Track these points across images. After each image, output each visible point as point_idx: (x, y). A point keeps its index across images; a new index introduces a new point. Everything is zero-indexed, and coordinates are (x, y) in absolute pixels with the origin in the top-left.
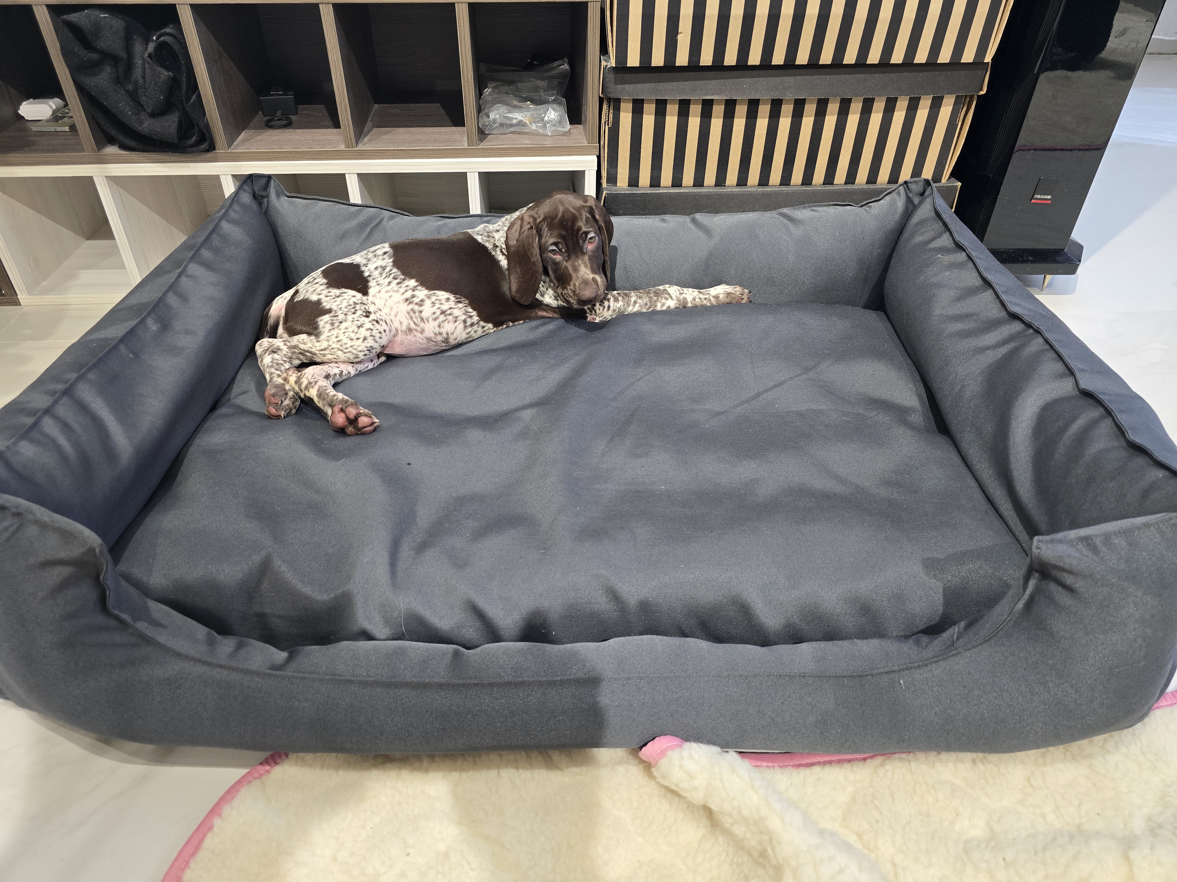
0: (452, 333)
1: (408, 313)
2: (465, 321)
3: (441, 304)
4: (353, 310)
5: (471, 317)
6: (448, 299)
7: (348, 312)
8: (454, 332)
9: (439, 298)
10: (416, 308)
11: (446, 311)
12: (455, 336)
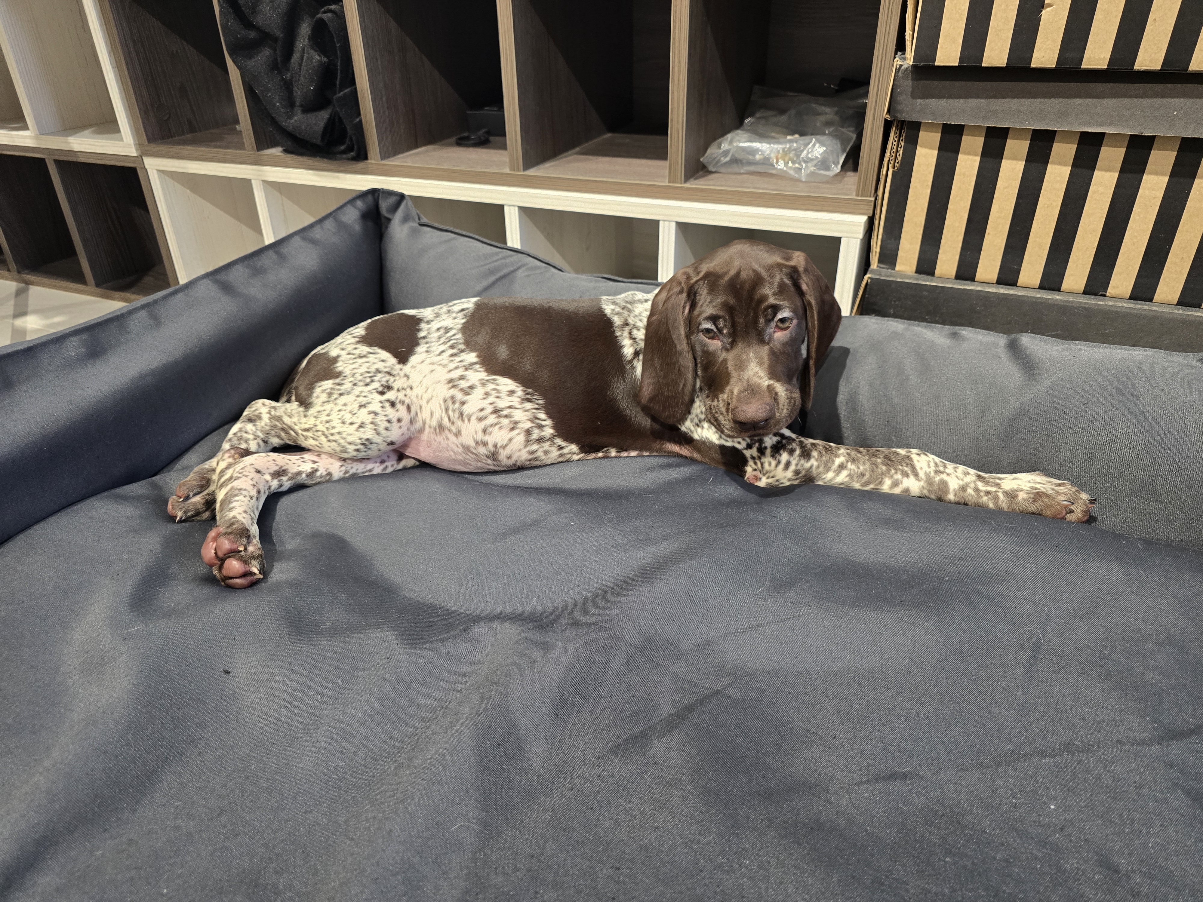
0: (504, 447)
1: (445, 401)
2: (528, 432)
3: (498, 397)
4: (368, 380)
5: (540, 427)
6: (512, 393)
7: (360, 381)
8: (506, 445)
9: (498, 388)
10: (459, 396)
11: (502, 410)
12: (508, 451)
